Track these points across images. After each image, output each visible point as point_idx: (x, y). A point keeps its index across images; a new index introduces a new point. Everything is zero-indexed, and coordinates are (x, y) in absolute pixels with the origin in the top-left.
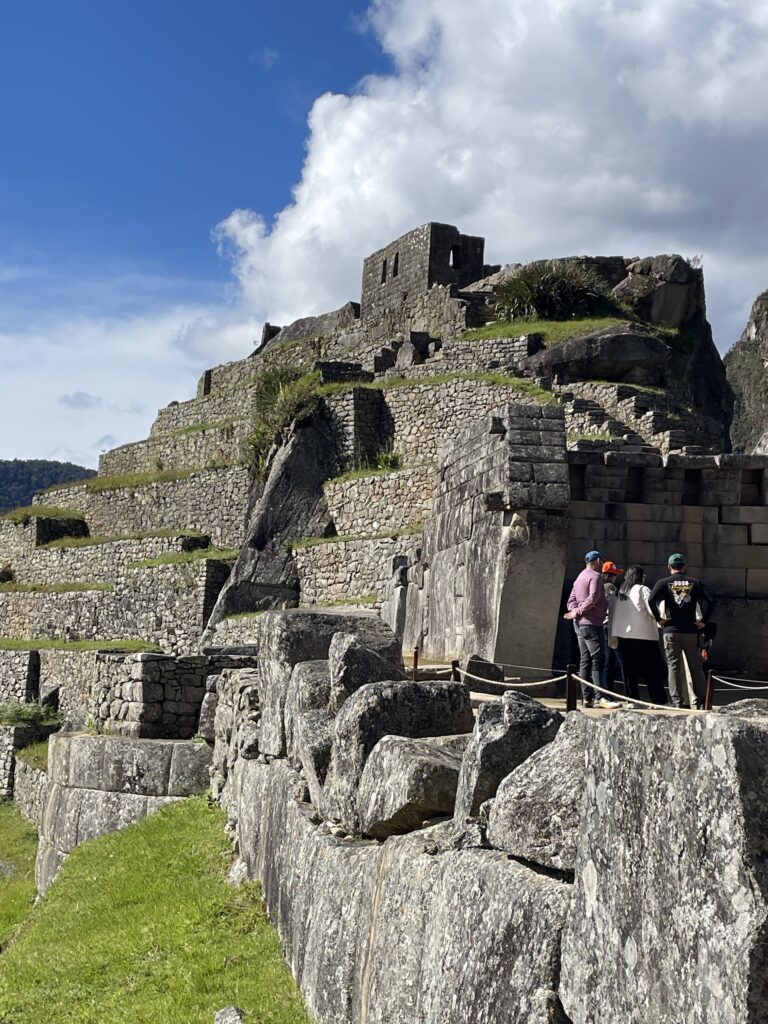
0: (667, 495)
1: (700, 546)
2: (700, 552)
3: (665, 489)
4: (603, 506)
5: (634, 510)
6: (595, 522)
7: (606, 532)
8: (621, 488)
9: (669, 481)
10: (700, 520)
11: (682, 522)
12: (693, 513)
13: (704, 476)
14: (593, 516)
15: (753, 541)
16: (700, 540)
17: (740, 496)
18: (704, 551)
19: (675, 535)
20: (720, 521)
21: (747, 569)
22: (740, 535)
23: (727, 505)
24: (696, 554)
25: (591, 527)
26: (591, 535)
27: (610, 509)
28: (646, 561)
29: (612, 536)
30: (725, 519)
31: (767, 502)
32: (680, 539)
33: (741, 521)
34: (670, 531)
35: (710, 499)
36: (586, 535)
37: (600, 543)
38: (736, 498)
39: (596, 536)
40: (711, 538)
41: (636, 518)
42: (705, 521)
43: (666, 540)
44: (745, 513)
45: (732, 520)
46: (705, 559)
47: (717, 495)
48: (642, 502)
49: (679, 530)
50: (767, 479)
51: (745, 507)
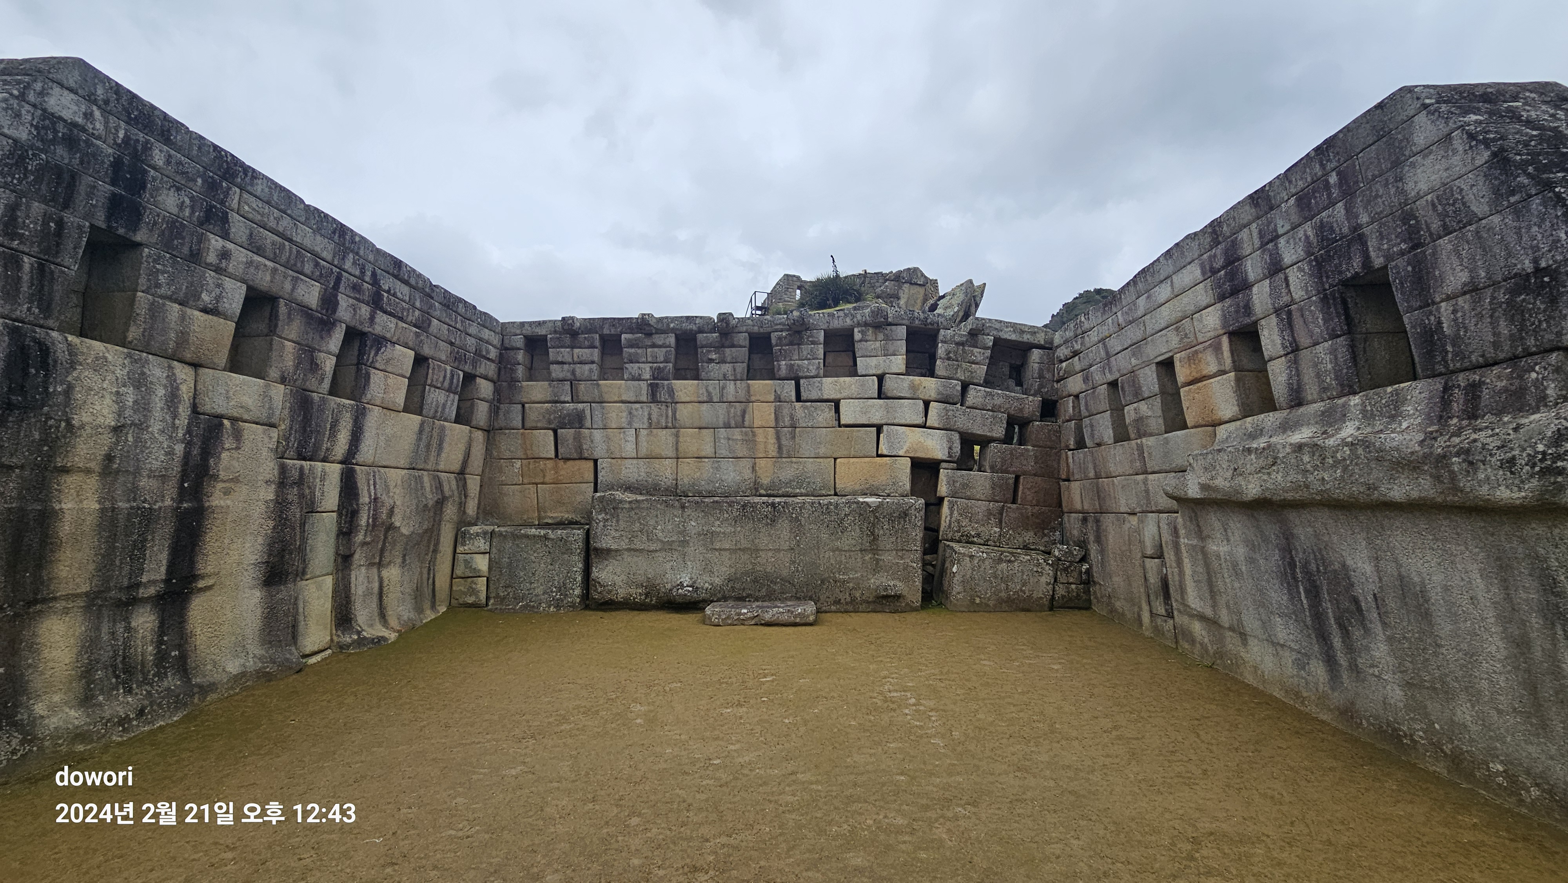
0: (727, 368)
1: (771, 432)
2: (772, 440)
3: (723, 361)
4: (644, 385)
5: (685, 388)
6: (634, 406)
7: (650, 418)
8: (666, 361)
9: (728, 350)
10: (772, 398)
11: (747, 402)
12: (762, 389)
13: (774, 342)
14: (633, 399)
15: (843, 422)
16: (773, 424)
17: (822, 365)
18: (778, 438)
19: (739, 419)
20: (799, 399)
21: (835, 459)
22: (825, 414)
23: (806, 377)
24: (766, 440)
25: (630, 413)
26: (630, 423)
27: (654, 389)
28: (703, 454)
29: (658, 422)
30: (804, 395)
31: (861, 370)
32: (747, 424)
33: (825, 397)
34: (732, 415)
35: (783, 372)
36: (624, 425)
37: (644, 432)
38: (818, 368)
39: (636, 425)
40: (787, 419)
41: (688, 399)
42: (778, 399)
43: (727, 426)
44: (830, 387)
45: (814, 395)
46: (780, 448)
47: (792, 366)
48: (697, 377)
49: (744, 412)
50: (861, 341)
51: (829, 380)
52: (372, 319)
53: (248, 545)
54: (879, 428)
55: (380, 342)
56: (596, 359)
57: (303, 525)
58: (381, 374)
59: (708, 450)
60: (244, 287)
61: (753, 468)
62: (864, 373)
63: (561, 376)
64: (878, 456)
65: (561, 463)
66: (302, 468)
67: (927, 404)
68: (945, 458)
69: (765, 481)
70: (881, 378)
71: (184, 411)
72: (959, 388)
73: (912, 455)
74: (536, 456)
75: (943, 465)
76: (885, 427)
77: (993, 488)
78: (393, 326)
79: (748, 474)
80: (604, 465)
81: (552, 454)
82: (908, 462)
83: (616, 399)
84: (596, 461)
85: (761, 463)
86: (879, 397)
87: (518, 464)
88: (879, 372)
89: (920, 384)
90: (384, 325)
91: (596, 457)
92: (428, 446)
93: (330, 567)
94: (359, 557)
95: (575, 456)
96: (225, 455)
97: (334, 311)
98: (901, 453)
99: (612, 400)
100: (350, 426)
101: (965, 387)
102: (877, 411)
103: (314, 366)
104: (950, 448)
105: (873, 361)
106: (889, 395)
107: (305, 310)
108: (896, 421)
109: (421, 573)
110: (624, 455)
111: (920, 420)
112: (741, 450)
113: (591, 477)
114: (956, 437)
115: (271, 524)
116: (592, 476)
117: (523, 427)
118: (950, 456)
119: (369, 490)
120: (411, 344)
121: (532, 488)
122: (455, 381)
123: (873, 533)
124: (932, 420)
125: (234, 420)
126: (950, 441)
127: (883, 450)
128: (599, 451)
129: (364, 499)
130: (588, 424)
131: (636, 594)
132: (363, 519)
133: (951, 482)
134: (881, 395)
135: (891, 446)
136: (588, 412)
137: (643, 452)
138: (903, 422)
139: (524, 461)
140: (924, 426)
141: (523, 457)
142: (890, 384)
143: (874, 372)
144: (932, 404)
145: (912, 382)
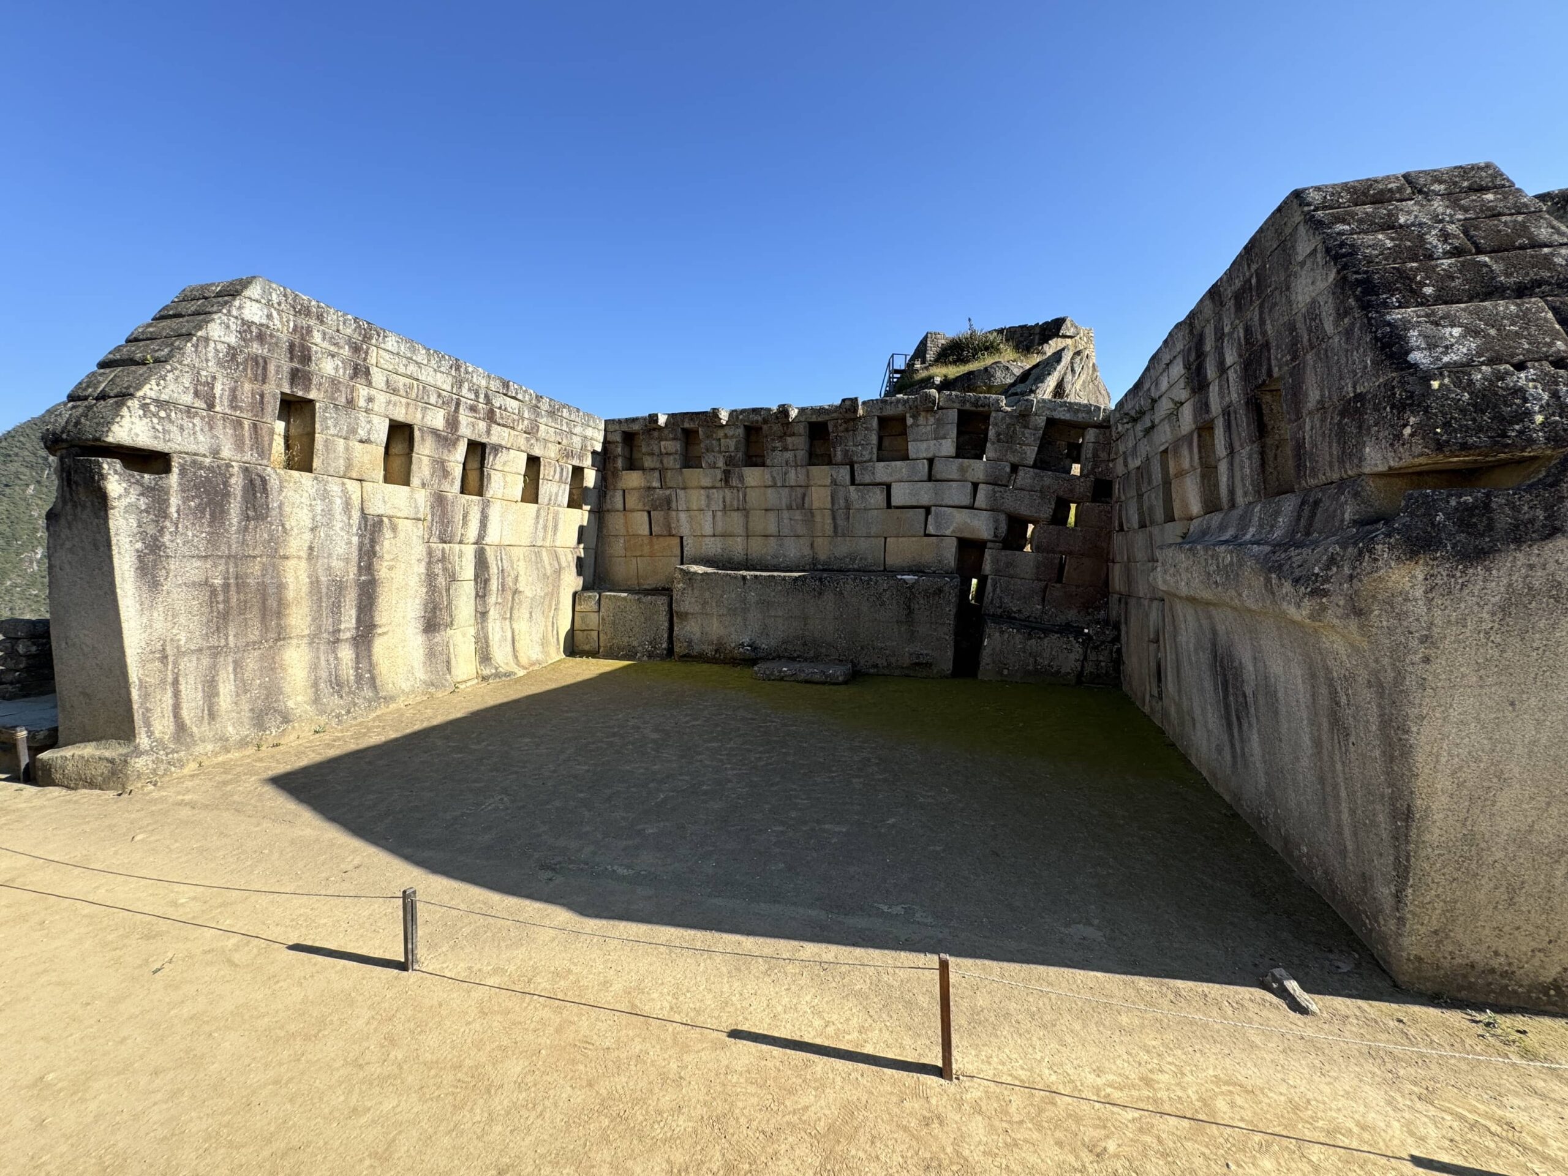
0: (789, 455)
1: (828, 513)
2: (829, 520)
3: (785, 449)
4: (719, 472)
5: (753, 476)
6: (711, 491)
7: (724, 501)
8: (737, 449)
9: (789, 439)
10: (828, 481)
11: (807, 486)
12: (821, 474)
13: (830, 430)
14: (710, 485)
15: (894, 503)
16: (829, 506)
17: (875, 451)
18: (834, 518)
19: (799, 501)
20: (853, 483)
21: (886, 538)
22: (877, 497)
23: (859, 463)
24: (824, 522)
25: (708, 497)
26: (708, 506)
27: (727, 474)
28: (769, 532)
29: (731, 505)
30: (858, 479)
31: (912, 455)
32: (806, 505)
33: (878, 480)
34: (793, 497)
35: (839, 456)
36: (703, 507)
37: (719, 514)
38: (871, 453)
39: (714, 507)
40: (842, 502)
41: (756, 484)
42: (834, 482)
43: (789, 508)
44: (882, 471)
45: (867, 479)
46: (835, 527)
47: (847, 451)
48: (763, 465)
49: (804, 495)
50: (911, 426)
51: (882, 464)
52: (488, 432)
53: (409, 605)
54: (928, 510)
55: (497, 449)
56: (679, 450)
57: (448, 590)
58: (499, 474)
59: (772, 529)
60: (387, 421)
61: (812, 545)
62: (914, 456)
63: (652, 466)
64: (927, 535)
65: (655, 539)
66: (443, 549)
67: (975, 486)
68: (990, 538)
69: (822, 557)
70: (931, 461)
71: (356, 515)
72: (1008, 469)
73: (958, 535)
74: (636, 533)
75: (989, 545)
76: (933, 509)
77: (1037, 568)
78: (506, 435)
79: (807, 551)
80: (688, 541)
81: (647, 532)
82: (954, 541)
83: (697, 485)
84: (682, 538)
85: (819, 542)
86: (930, 479)
87: (622, 540)
88: (930, 455)
89: (969, 466)
90: (498, 435)
91: (681, 534)
92: (545, 527)
93: (472, 621)
94: (493, 613)
95: (665, 533)
96: (386, 543)
97: (457, 430)
98: (948, 532)
99: (692, 486)
100: (478, 516)
101: (1015, 468)
102: (925, 494)
103: (446, 474)
104: (996, 529)
105: (924, 445)
106: (939, 477)
107: (435, 432)
108: (944, 503)
109: (546, 626)
110: (704, 533)
111: (966, 501)
112: (801, 529)
113: (678, 552)
114: (1002, 518)
115: (425, 590)
116: (679, 550)
117: (625, 509)
118: (996, 536)
119: (497, 565)
120: (523, 448)
121: (634, 560)
122: (565, 474)
123: (909, 607)
124: (980, 501)
125: (390, 518)
126: (996, 521)
127: (931, 529)
128: (685, 531)
129: (494, 570)
130: (674, 505)
131: (709, 650)
132: (494, 585)
133: (996, 561)
135: (938, 526)
136: (674, 496)
137: (719, 529)
138: (951, 503)
139: (627, 538)
140: (971, 507)
141: (626, 534)
142: (939, 467)
143: (925, 455)
144: (981, 486)
145: (961, 465)
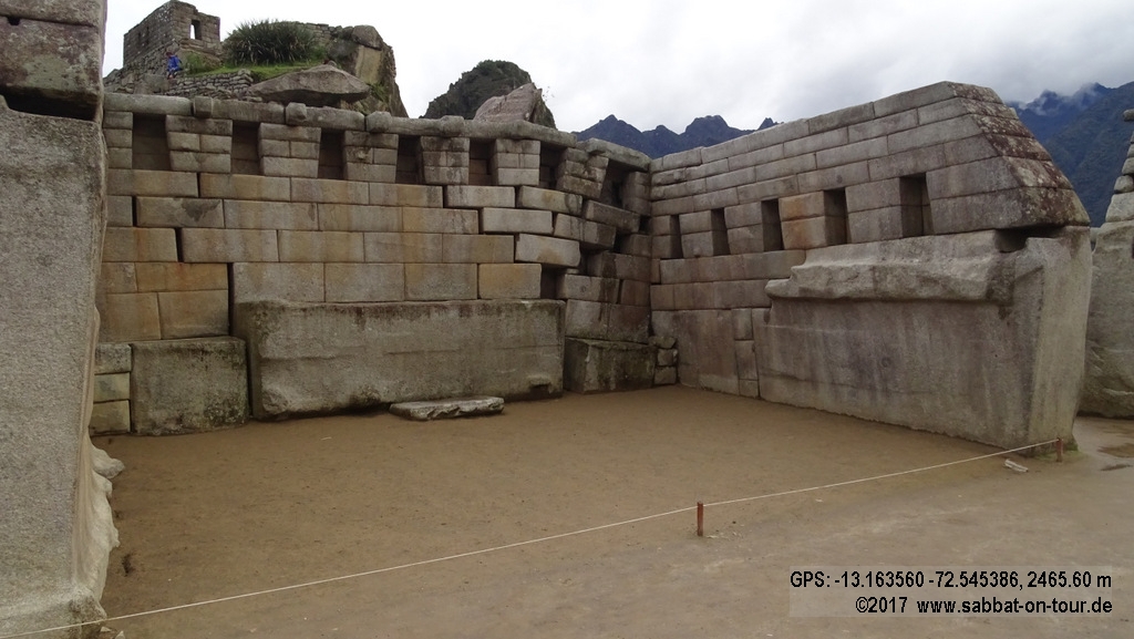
0: (376, 169)
1: (420, 236)
2: (422, 245)
3: (372, 161)
6: (276, 205)
7: (293, 219)
8: (311, 157)
9: (376, 151)
10: (424, 202)
11: (399, 206)
13: (422, 145)
14: (275, 196)
15: (485, 229)
16: (422, 229)
17: (471, 172)
19: (389, 223)
20: (445, 205)
21: (478, 264)
22: (470, 220)
23: (453, 184)
24: (415, 245)
25: (271, 212)
26: (271, 224)
27: (298, 187)
28: (352, 257)
30: (452, 201)
31: (501, 181)
32: (396, 228)
33: (470, 205)
35: (432, 177)
36: (266, 225)
38: (469, 175)
39: (279, 226)
40: (435, 225)
41: (335, 200)
42: (427, 204)
43: (376, 230)
44: (474, 194)
45: (460, 202)
46: (428, 253)
47: (440, 172)
48: (345, 177)
50: (501, 152)
51: (473, 187)
54: (516, 235)
56: (229, 148)
59: (358, 254)
61: (403, 273)
62: (503, 183)
63: (185, 165)
64: (516, 262)
65: (187, 267)
67: (555, 215)
68: (568, 264)
69: (415, 286)
70: (518, 189)
72: (580, 202)
73: (542, 261)
74: (155, 259)
75: (567, 270)
76: (521, 235)
79: (398, 278)
80: (242, 269)
81: (174, 257)
82: (539, 268)
83: (255, 195)
84: (230, 266)
85: (410, 269)
86: (516, 208)
87: (131, 268)
88: (518, 183)
89: (550, 197)
91: (230, 260)
95: (204, 260)
98: (535, 259)
99: (249, 197)
101: (585, 201)
102: (515, 220)
104: (573, 255)
105: (512, 172)
106: (524, 205)
108: (530, 230)
110: (265, 259)
111: (549, 229)
112: (392, 255)
113: (225, 283)
114: (577, 245)
116: (227, 282)
117: (135, 224)
118: (573, 262)
123: (527, 332)
124: (560, 230)
126: (572, 248)
127: (521, 255)
128: (236, 254)
130: (220, 222)
133: (574, 285)
134: (519, 206)
135: (526, 253)
136: (220, 209)
137: (287, 252)
138: (536, 230)
139: (139, 265)
140: (553, 235)
141: (136, 259)
142: (526, 194)
143: (512, 183)
144: (560, 216)
145: (544, 194)
